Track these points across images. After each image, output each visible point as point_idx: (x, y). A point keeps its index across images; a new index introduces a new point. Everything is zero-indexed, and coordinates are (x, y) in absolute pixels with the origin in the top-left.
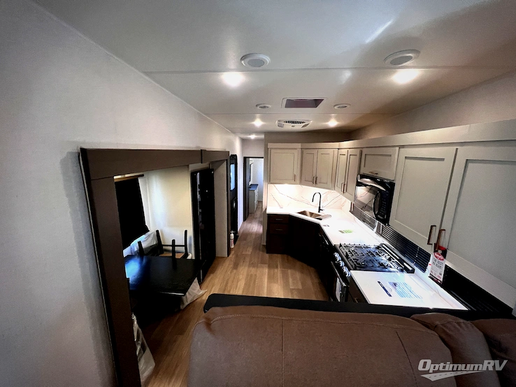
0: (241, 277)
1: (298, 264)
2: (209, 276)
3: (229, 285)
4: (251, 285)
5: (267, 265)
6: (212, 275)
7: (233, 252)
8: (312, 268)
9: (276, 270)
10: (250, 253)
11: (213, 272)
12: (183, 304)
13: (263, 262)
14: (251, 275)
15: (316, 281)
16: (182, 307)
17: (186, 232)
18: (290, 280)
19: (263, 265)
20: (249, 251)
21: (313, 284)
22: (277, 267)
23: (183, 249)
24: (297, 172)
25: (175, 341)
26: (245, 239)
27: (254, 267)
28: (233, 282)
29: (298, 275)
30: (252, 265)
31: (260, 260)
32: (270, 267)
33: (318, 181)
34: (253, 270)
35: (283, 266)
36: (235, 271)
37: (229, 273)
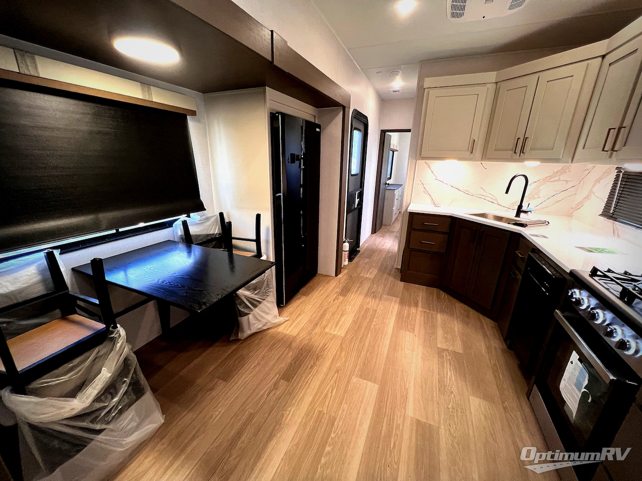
0: (349, 308)
1: (459, 306)
2: (299, 298)
3: (327, 316)
4: (365, 324)
5: (398, 300)
6: (303, 298)
7: (344, 272)
8: (488, 320)
9: (413, 310)
10: (372, 276)
11: (306, 294)
12: (243, 331)
13: (391, 293)
14: (367, 310)
15: (497, 344)
16: (241, 336)
17: (258, 217)
18: (440, 332)
19: (391, 297)
20: (372, 274)
21: (488, 348)
22: (416, 305)
23: (253, 245)
24: (479, 135)
25: (212, 389)
26: (369, 256)
27: (375, 297)
28: (333, 314)
29: (457, 326)
30: (371, 294)
31: (387, 289)
32: (402, 302)
33: (527, 149)
34: (372, 303)
35: (428, 305)
36: (341, 298)
37: (331, 299)
